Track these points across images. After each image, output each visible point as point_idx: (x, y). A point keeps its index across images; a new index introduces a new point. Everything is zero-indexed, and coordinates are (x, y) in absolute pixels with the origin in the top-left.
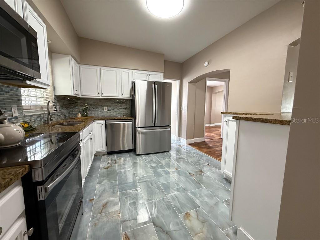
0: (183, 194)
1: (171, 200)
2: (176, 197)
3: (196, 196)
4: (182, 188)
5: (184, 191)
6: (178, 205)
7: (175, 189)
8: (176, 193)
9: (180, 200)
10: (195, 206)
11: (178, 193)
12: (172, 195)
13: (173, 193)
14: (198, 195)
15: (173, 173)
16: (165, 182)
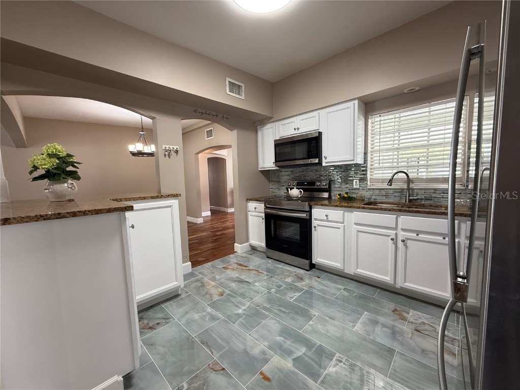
0: (229, 313)
1: (243, 302)
2: (237, 306)
3: (210, 316)
4: (234, 321)
5: (229, 317)
6: (233, 300)
7: (244, 316)
8: (240, 311)
9: (232, 304)
10: (213, 305)
11: (237, 312)
12: (243, 306)
13: (244, 310)
14: (207, 320)
15: (264, 353)
16: (264, 322)
